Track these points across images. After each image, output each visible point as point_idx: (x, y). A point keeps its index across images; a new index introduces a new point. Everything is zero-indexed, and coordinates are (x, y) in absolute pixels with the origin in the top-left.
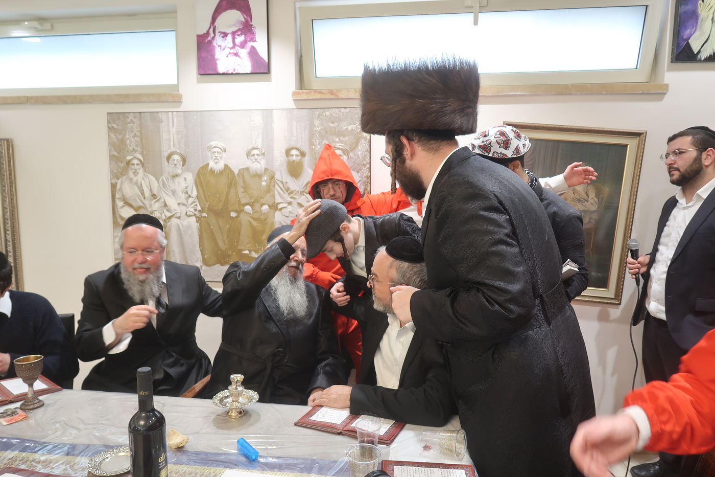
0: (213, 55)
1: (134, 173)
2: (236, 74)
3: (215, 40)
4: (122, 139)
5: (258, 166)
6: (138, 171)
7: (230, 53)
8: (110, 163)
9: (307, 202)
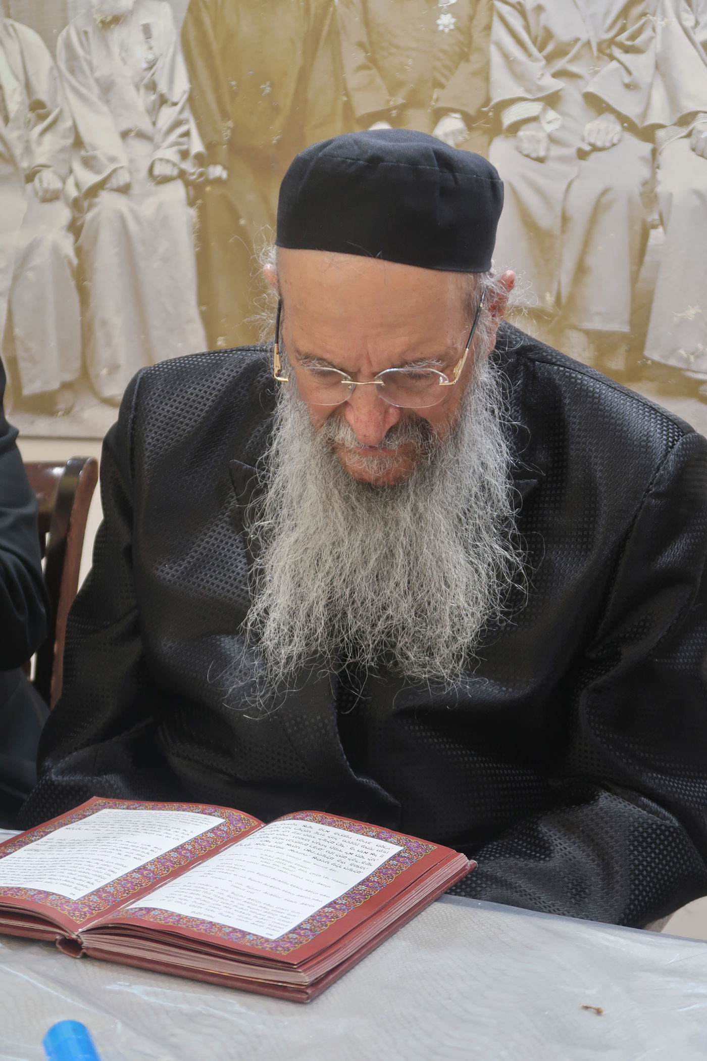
9: (628, 86)
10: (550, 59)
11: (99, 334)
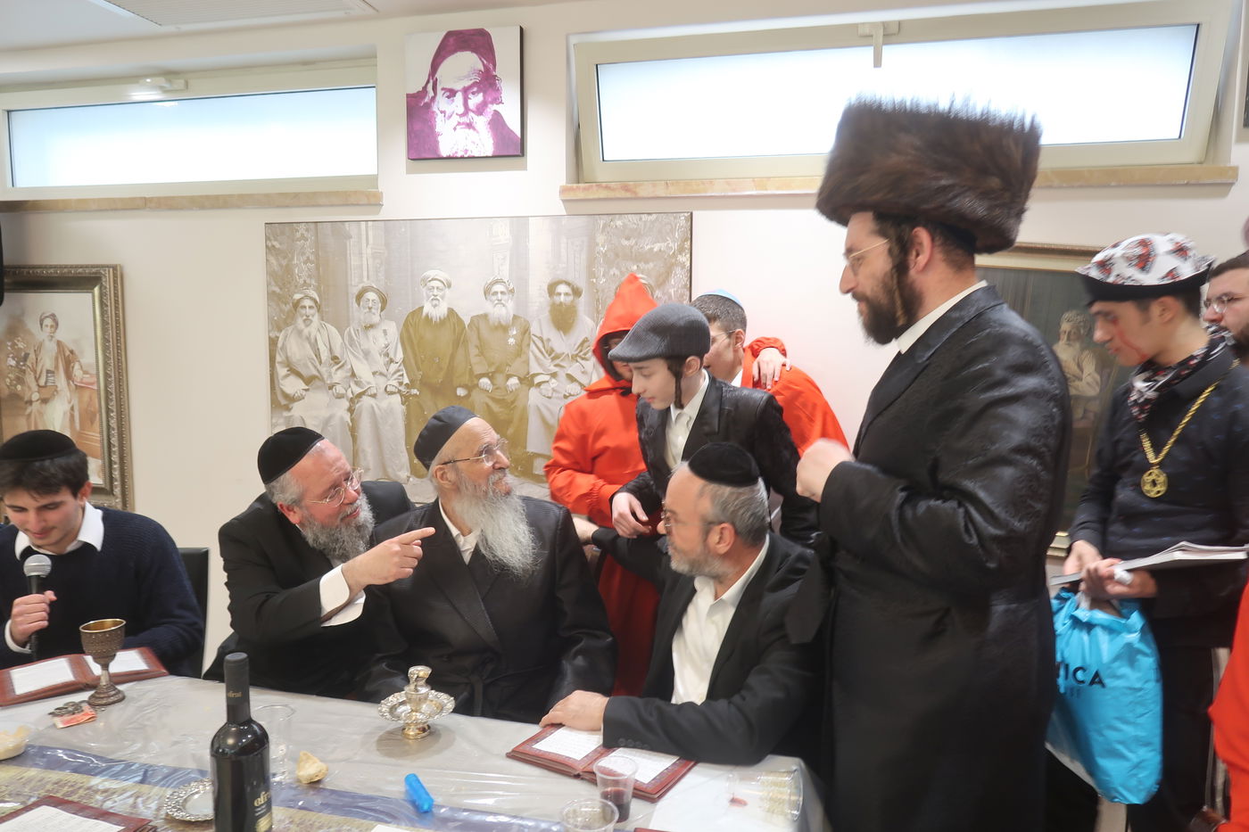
0: (432, 128)
1: (305, 321)
2: (469, 158)
3: (436, 103)
4: (287, 265)
5: (502, 311)
6: (310, 318)
7: (459, 124)
8: (268, 305)
9: (583, 373)
10: (553, 359)
11: (361, 455)
